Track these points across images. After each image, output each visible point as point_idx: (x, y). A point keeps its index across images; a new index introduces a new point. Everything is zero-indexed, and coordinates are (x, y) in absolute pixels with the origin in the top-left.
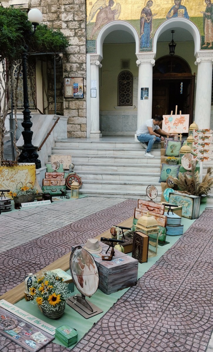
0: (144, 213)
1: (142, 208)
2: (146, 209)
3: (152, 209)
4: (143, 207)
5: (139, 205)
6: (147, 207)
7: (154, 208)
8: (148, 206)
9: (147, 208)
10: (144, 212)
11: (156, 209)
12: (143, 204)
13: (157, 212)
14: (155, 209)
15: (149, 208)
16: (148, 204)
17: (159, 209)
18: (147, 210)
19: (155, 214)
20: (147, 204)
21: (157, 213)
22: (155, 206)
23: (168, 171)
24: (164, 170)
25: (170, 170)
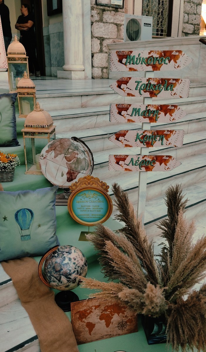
23: (20, 218)
24: (5, 218)
25: (28, 214)
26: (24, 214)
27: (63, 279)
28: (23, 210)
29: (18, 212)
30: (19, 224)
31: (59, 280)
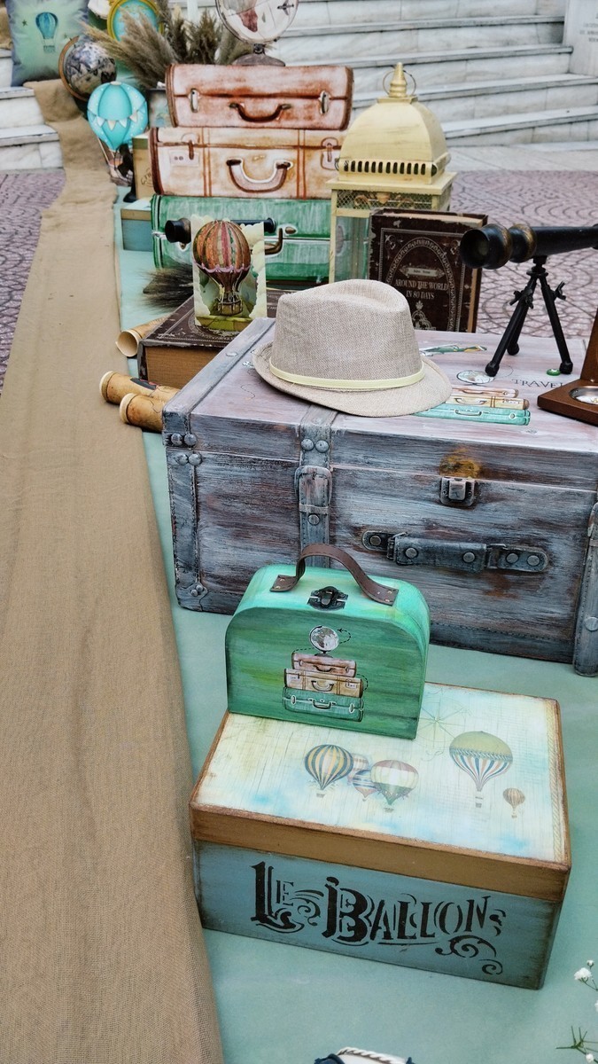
0: (218, 146)
1: (201, 118)
2: (230, 116)
3: (269, 106)
4: (206, 111)
5: (180, 103)
6: (238, 106)
7: (282, 101)
8: (236, 98)
9: (235, 113)
10: (214, 141)
11: (299, 104)
12: (206, 88)
13: (301, 123)
14: (289, 107)
15: (250, 106)
16: (239, 85)
17: (315, 97)
18: (236, 119)
19: (290, 137)
20: (229, 86)
21: (307, 124)
22: (285, 88)
23: (42, 23)
24: (24, 23)
25: (52, 20)
26: (47, 19)
27: (83, 68)
28: (46, 15)
29: (39, 16)
30: (40, 29)
31: (79, 70)
